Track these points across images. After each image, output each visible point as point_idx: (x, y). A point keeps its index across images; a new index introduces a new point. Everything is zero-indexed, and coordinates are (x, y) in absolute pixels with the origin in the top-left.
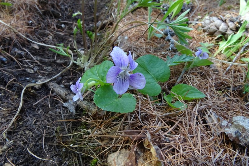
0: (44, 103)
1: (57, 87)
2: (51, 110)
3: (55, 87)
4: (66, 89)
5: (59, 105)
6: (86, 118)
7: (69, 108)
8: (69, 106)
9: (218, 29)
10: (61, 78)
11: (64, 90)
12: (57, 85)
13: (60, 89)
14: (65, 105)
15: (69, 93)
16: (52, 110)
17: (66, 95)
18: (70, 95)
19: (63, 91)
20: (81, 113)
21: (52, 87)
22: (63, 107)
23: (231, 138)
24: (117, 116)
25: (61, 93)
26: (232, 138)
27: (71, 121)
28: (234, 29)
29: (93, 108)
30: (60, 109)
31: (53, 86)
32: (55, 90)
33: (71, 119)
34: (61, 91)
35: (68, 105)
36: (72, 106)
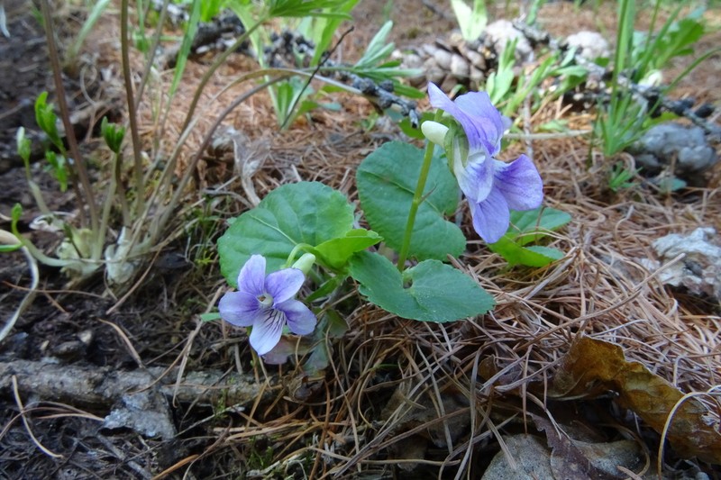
0: (12, 455)
1: (38, 372)
2: (63, 467)
3: (27, 375)
4: (80, 365)
5: (84, 432)
6: (231, 430)
7: (139, 427)
8: (130, 419)
9: (449, 70)
10: (25, 335)
11: (73, 370)
12: (31, 366)
13: (56, 373)
14: (113, 420)
15: (105, 373)
16: (67, 464)
17: (98, 384)
18: (114, 379)
19: (73, 375)
20: (204, 421)
21: (14, 379)
22: (107, 432)
23: (695, 288)
24: (379, 361)
25: (66, 386)
26: (697, 288)
27: (185, 467)
28: (483, 67)
29: (241, 384)
30: (96, 445)
31: (14, 373)
32: (33, 383)
33: (183, 458)
34: (65, 377)
35: (125, 418)
36: (143, 413)
